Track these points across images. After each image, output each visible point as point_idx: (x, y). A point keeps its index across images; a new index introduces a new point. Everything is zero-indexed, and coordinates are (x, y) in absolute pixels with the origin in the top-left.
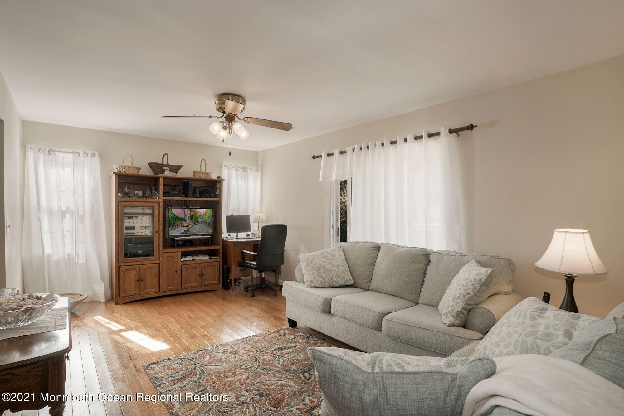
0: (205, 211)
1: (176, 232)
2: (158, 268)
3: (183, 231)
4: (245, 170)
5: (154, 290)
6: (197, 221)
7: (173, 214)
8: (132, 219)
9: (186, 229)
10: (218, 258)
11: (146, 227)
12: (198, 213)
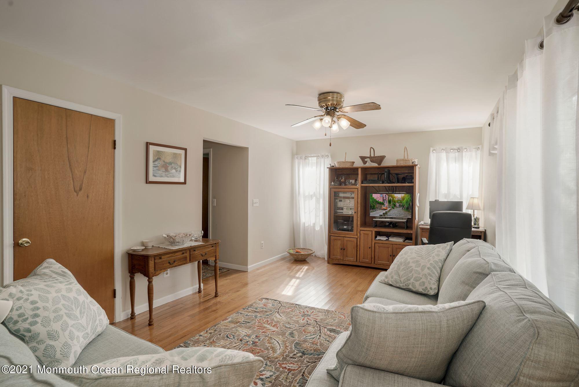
0: (402, 196)
1: (376, 214)
2: (356, 242)
3: (382, 214)
4: (459, 151)
5: (353, 259)
6: (395, 205)
7: (373, 199)
8: (342, 201)
9: (384, 212)
10: (411, 242)
11: (351, 208)
12: (395, 198)
